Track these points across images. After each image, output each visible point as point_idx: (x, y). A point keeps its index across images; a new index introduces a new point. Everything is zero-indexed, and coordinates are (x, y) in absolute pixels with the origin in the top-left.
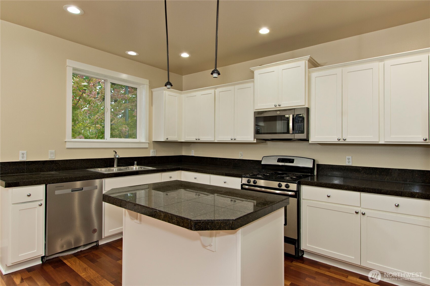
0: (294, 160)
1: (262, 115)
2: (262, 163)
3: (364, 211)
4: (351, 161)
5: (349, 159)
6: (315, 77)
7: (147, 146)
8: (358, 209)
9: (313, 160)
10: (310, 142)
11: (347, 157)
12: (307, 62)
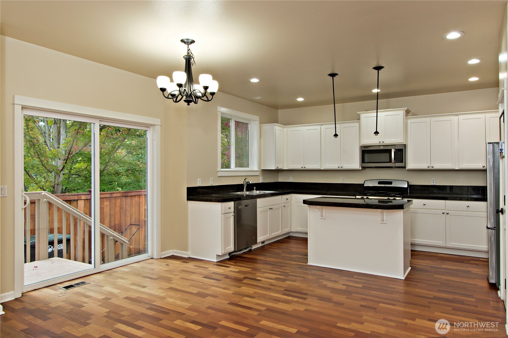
0: (392, 182)
1: (368, 149)
2: (365, 185)
3: (447, 212)
4: (435, 182)
5: (433, 180)
6: (411, 123)
7: (258, 174)
8: (444, 211)
9: (407, 182)
10: (407, 169)
11: (432, 179)
12: (405, 112)
